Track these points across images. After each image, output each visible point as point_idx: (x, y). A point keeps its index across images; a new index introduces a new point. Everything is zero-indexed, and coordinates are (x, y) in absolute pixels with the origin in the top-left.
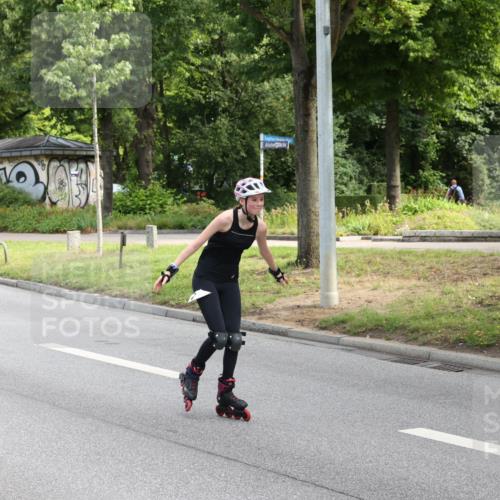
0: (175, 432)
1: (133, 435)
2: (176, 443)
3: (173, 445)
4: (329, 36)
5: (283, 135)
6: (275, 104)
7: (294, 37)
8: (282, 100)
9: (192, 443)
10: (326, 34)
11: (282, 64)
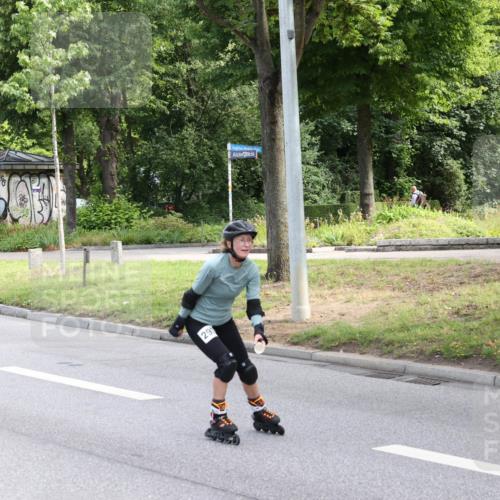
0: (140, 456)
1: (97, 461)
2: (140, 468)
3: (137, 470)
4: (293, 41)
5: (252, 144)
6: (242, 112)
7: (259, 42)
8: (250, 107)
9: (157, 467)
10: (291, 39)
11: (248, 71)
